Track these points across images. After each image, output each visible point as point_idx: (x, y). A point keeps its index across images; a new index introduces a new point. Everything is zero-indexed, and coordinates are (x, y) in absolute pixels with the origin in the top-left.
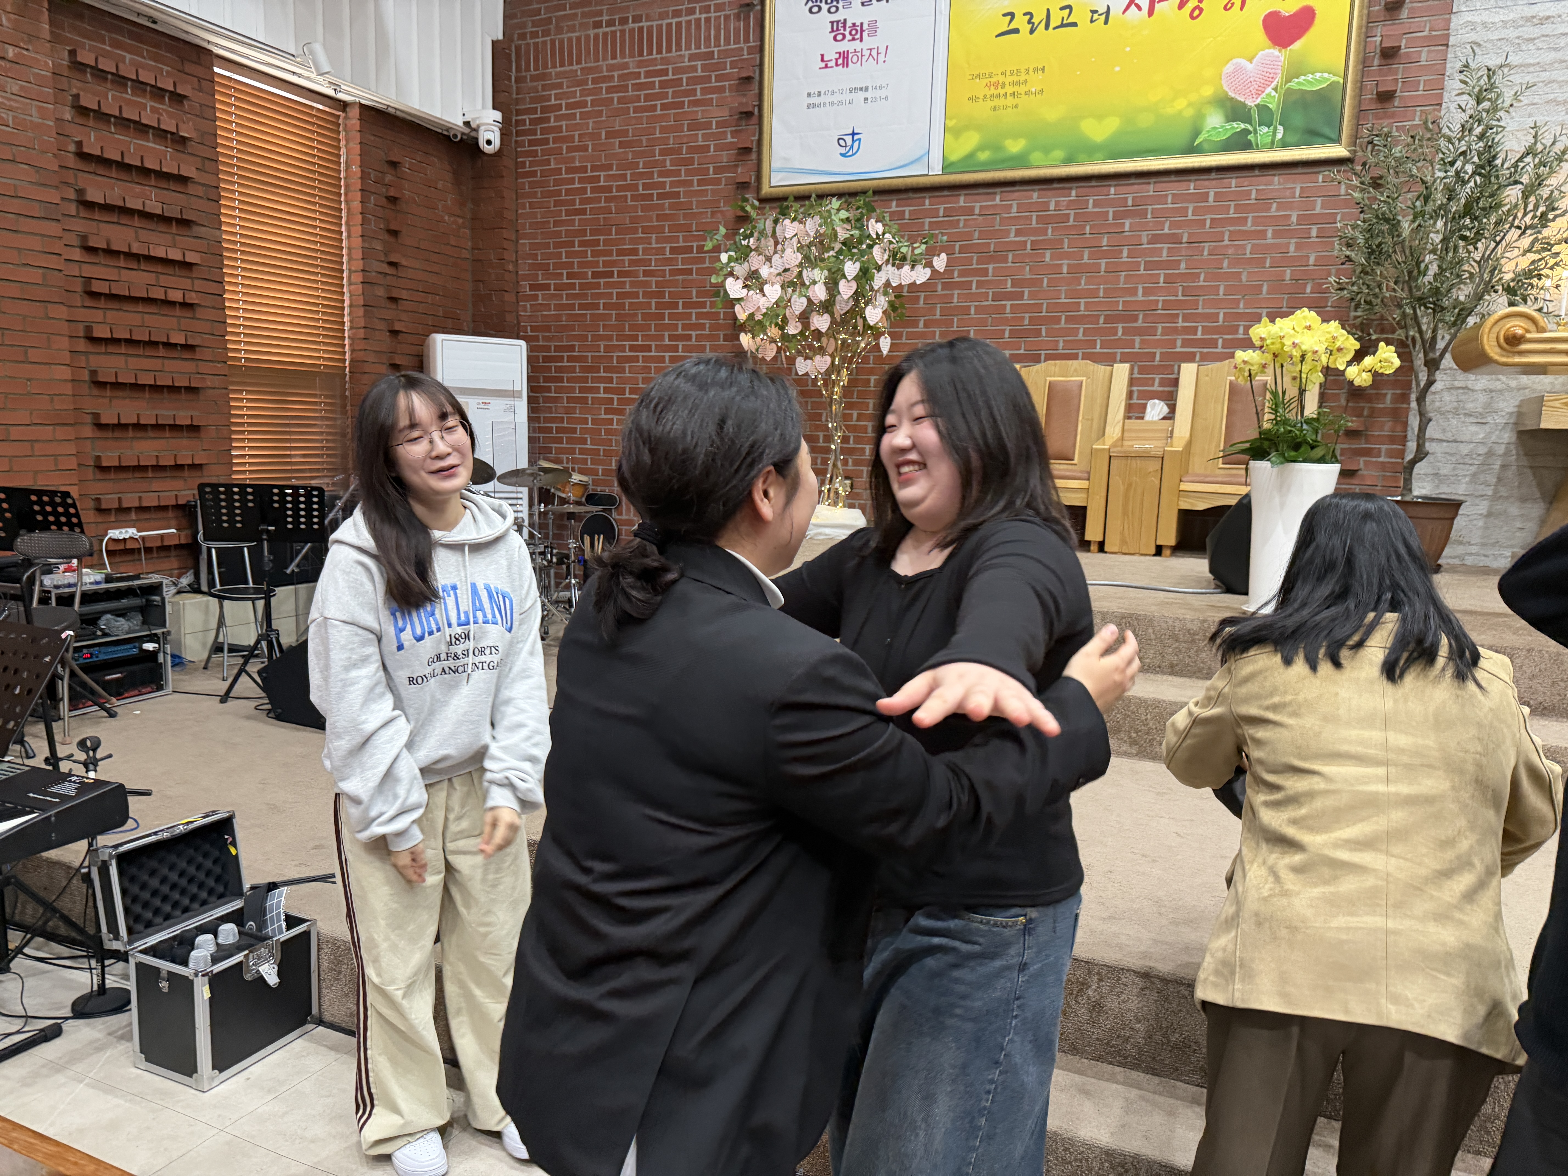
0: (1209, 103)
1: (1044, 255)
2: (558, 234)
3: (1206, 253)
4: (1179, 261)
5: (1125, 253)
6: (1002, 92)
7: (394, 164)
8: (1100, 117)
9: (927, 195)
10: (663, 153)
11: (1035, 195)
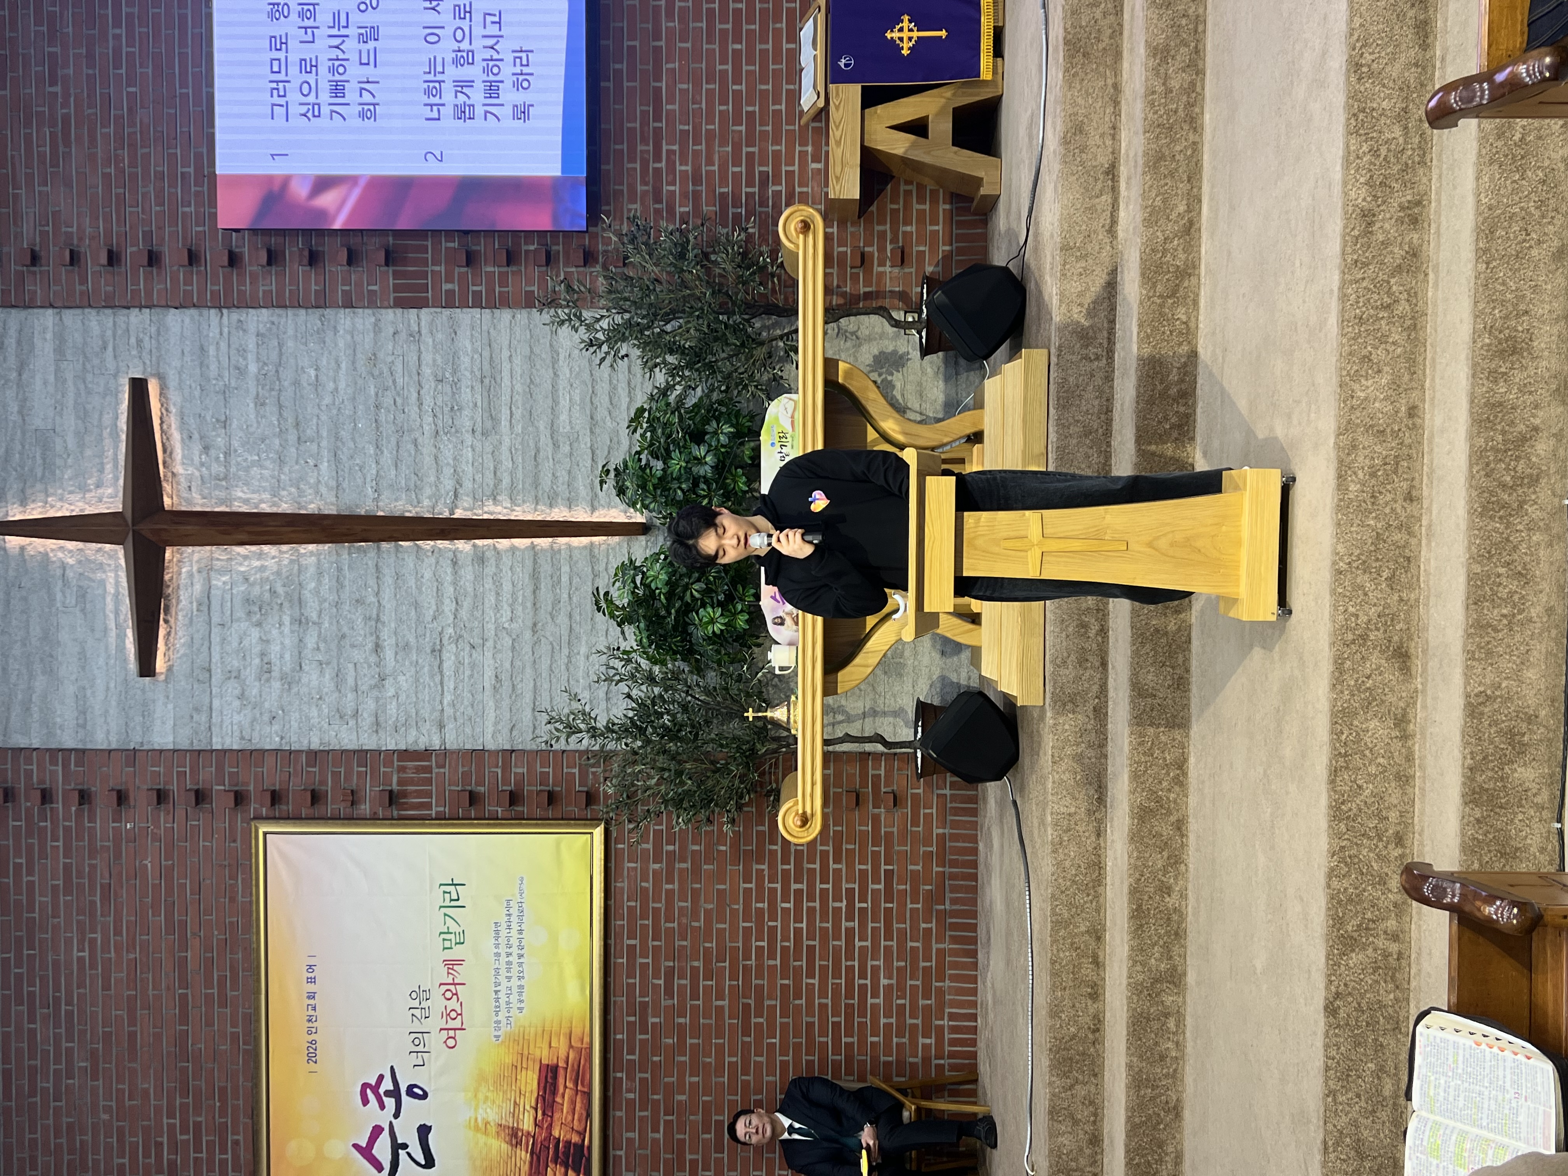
4: (691, 967)
11: (618, 1114)
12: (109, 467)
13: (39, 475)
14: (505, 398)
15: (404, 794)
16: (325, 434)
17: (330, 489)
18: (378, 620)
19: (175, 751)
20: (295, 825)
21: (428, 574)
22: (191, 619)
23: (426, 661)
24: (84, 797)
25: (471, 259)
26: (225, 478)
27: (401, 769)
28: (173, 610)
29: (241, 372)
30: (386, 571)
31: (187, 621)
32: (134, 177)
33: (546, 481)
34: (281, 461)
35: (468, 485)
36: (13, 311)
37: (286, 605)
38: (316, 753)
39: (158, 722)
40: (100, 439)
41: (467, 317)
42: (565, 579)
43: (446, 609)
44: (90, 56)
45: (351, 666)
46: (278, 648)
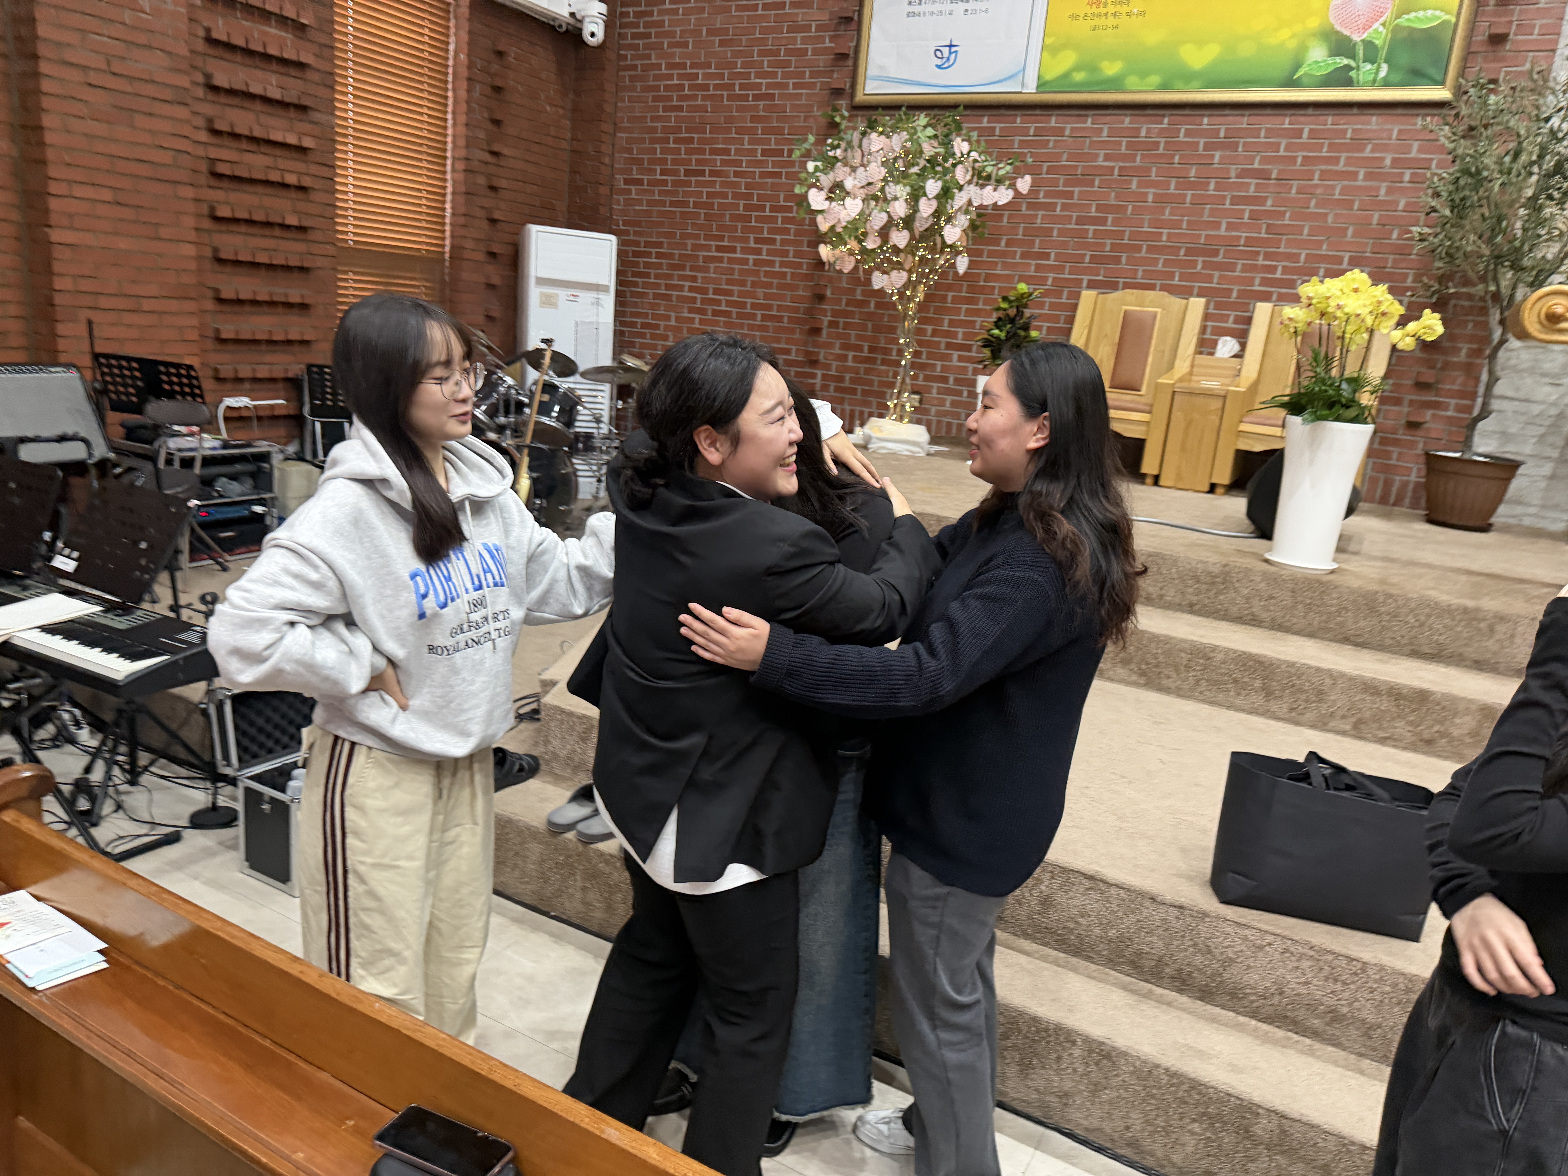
0: (1314, 35)
1: (1130, 182)
2: (654, 130)
3: (1294, 191)
4: (1266, 197)
5: (1212, 186)
6: (1103, 10)
7: (500, 54)
8: (1200, 43)
9: (1018, 113)
10: (762, 53)
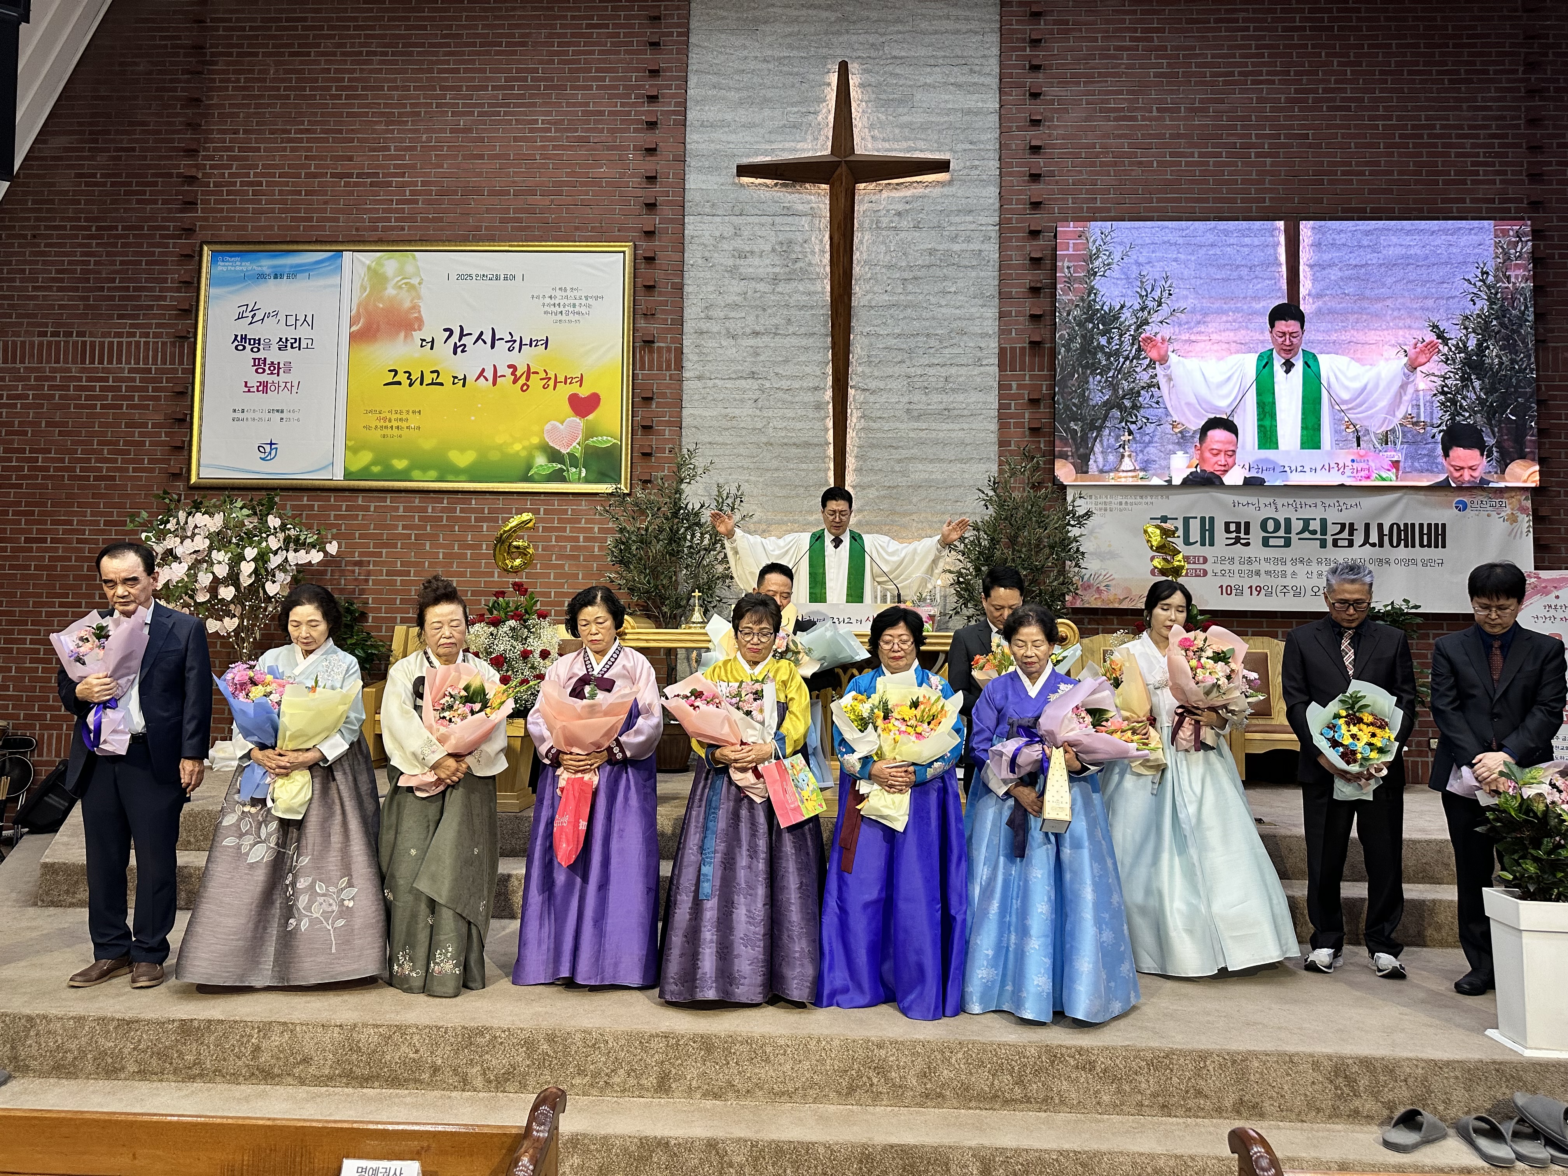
0: (537, 448)
1: (424, 545)
6: (390, 425)
8: (462, 450)
9: (331, 494)
10: (101, 443)
11: (417, 501)
12: (887, 145)
13: (881, 97)
14: (934, 425)
15: (651, 352)
16: (909, 298)
17: (870, 301)
18: (775, 334)
19: (684, 189)
20: (630, 273)
21: (808, 370)
22: (777, 202)
23: (747, 367)
24: (652, 125)
25: (1034, 402)
26: (878, 227)
27: (669, 349)
28: (784, 189)
29: (954, 239)
30: (811, 340)
31: (776, 199)
32: (1093, 164)
33: (874, 454)
34: (890, 267)
35: (872, 399)
36: (997, 80)
37: (787, 270)
38: (682, 289)
39: (704, 178)
40: (907, 139)
41: (992, 399)
42: (804, 466)
43: (783, 382)
44: (1179, 136)
45: (743, 315)
46: (756, 263)
